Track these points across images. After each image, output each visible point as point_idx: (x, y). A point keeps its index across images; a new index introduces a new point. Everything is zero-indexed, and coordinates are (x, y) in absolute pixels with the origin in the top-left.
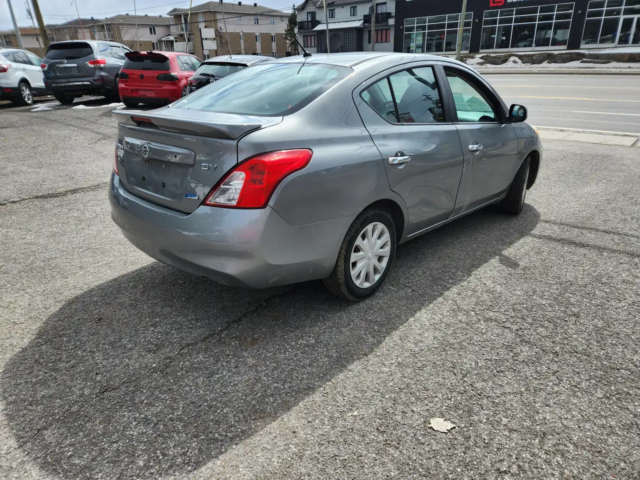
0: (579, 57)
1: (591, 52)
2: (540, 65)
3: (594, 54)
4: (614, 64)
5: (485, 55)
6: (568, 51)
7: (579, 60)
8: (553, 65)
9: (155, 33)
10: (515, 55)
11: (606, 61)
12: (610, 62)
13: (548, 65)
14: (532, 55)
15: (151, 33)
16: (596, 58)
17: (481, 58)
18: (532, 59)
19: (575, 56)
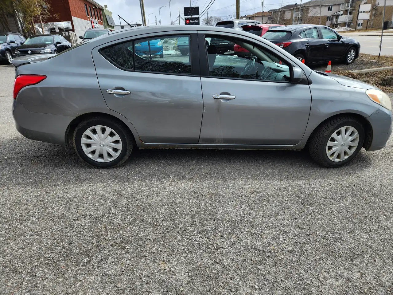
9: (331, 11)
15: (329, 11)
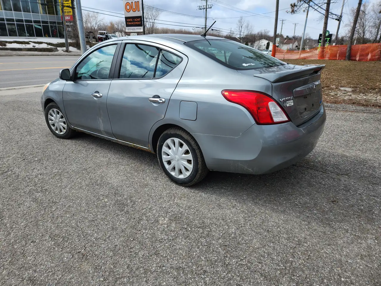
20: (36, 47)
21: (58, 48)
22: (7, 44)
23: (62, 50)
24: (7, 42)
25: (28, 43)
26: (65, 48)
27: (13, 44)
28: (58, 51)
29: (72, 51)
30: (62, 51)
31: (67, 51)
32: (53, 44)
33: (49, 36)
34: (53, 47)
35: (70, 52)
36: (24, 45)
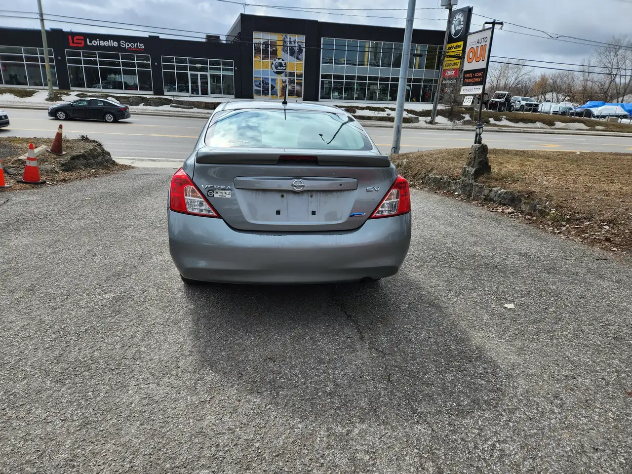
0: (167, 102)
1: (176, 98)
2: (138, 107)
3: (179, 101)
4: (195, 110)
5: (80, 93)
6: (155, 97)
7: (168, 105)
8: (148, 107)
10: (111, 96)
11: (189, 107)
12: (193, 108)
13: (145, 107)
14: (128, 98)
16: (181, 104)
17: (77, 95)
18: (128, 101)
19: (163, 101)
20: (390, 116)
21: (420, 118)
22: (358, 111)
23: (425, 121)
24: (358, 108)
25: (383, 110)
26: (429, 118)
27: (365, 110)
28: (418, 121)
29: (439, 122)
30: (425, 123)
31: (431, 122)
32: (417, 112)
33: (418, 100)
34: (414, 116)
35: (436, 123)
36: (376, 112)
